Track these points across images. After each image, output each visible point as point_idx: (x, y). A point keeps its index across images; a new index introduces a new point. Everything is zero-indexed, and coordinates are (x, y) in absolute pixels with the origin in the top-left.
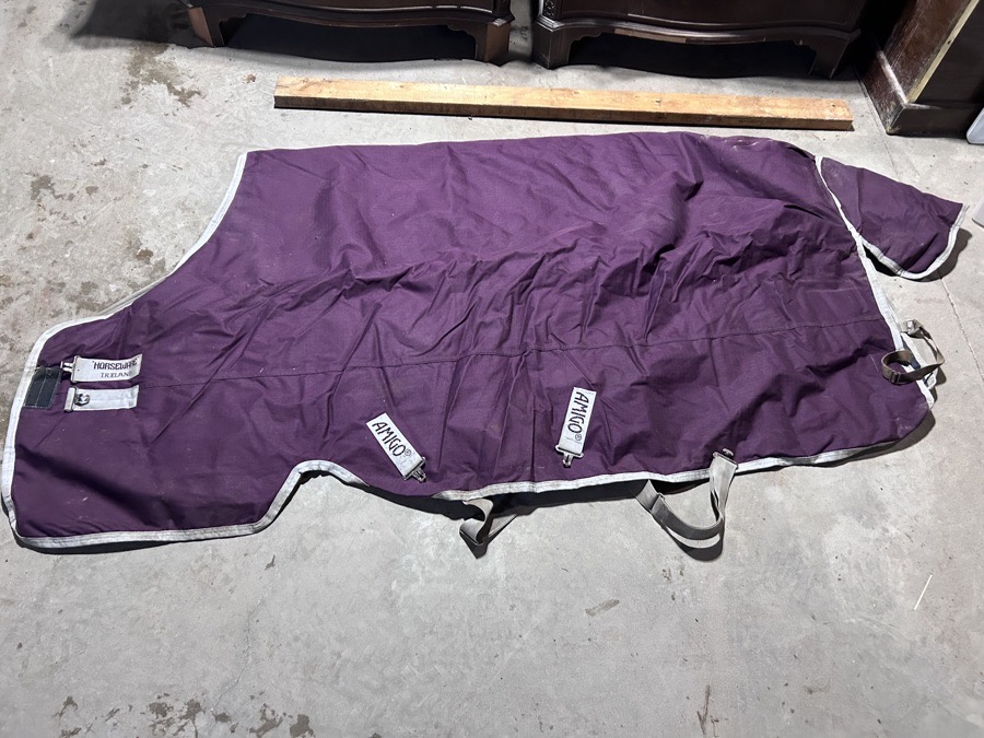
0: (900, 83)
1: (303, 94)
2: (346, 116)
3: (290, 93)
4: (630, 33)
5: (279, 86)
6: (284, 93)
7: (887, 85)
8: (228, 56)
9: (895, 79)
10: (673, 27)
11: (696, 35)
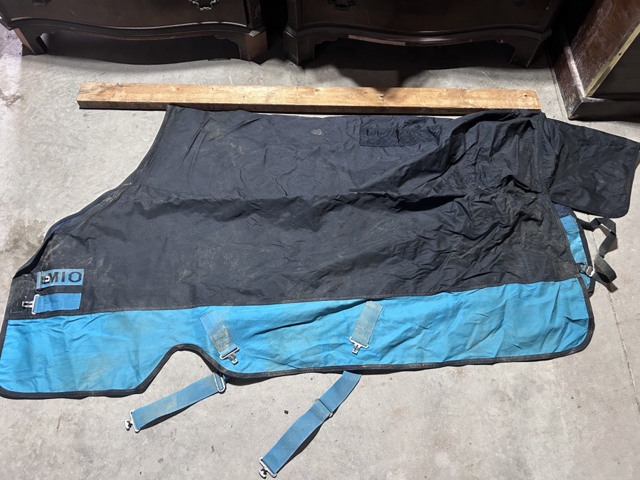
0: (581, 78)
1: (99, 99)
2: (134, 115)
3: (89, 98)
4: (361, 39)
5: (81, 92)
6: (85, 98)
7: (570, 79)
8: (47, 63)
9: (577, 74)
10: (395, 33)
11: (413, 40)
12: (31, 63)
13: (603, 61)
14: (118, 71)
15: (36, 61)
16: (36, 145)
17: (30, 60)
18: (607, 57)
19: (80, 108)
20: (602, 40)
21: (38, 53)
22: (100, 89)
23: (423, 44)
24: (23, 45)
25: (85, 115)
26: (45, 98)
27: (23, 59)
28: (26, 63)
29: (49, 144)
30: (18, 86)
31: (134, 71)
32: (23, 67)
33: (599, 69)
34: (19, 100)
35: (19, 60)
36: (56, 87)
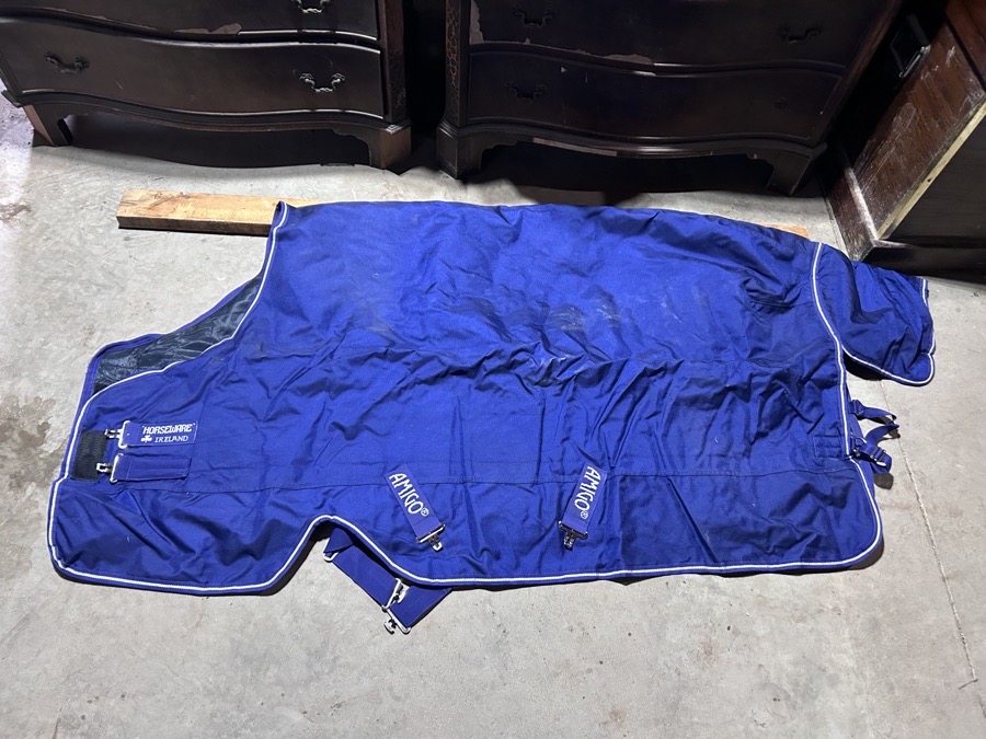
0: (871, 212)
1: (152, 215)
2: (204, 241)
3: (136, 213)
4: (552, 144)
5: (123, 203)
6: (129, 213)
7: (856, 214)
8: (71, 158)
9: (865, 207)
10: (602, 138)
11: (628, 148)
12: (46, 158)
13: (904, 189)
14: (182, 175)
15: (55, 155)
16: (47, 281)
17: (46, 153)
18: (909, 185)
19: (120, 228)
20: (902, 160)
21: (57, 143)
22: (153, 201)
23: (642, 155)
24: (35, 131)
25: (127, 239)
26: (65, 211)
27: (33, 151)
28: (38, 157)
29: (68, 280)
30: (23, 190)
31: (205, 177)
32: (33, 163)
33: (898, 200)
34: (24, 212)
35: (27, 152)
36: (84, 194)
